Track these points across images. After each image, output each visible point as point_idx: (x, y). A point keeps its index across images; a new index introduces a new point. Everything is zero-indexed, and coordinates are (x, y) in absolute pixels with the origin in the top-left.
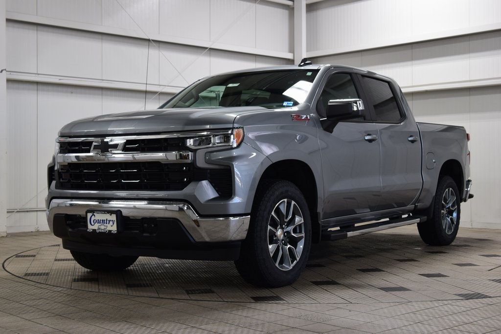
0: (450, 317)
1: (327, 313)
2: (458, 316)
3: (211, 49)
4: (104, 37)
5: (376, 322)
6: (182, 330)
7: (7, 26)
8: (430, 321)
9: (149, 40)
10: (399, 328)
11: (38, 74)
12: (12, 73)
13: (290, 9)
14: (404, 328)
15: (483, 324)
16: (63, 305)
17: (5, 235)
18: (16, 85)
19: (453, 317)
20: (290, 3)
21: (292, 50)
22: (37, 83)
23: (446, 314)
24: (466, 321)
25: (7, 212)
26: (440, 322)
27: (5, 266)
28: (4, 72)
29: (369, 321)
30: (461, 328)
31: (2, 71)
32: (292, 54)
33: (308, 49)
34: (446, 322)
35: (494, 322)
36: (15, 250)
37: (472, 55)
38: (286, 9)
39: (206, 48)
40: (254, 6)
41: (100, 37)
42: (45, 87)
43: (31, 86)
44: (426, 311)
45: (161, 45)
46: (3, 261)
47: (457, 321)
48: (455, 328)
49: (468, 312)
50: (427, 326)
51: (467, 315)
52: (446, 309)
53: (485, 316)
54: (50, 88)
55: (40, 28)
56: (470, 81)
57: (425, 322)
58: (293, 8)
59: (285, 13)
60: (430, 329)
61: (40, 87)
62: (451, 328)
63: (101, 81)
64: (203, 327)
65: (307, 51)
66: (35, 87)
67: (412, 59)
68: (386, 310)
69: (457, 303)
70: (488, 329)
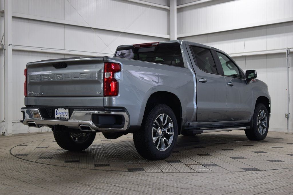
0: (256, 180)
1: (188, 178)
2: (260, 180)
3: (124, 33)
4: (66, 26)
5: (215, 183)
6: (108, 187)
7: (12, 20)
8: (245, 183)
9: (90, 28)
10: (228, 186)
11: (29, 47)
12: (15, 46)
13: (168, 11)
14: (230, 186)
15: (274, 184)
16: (43, 174)
17: (11, 135)
18: (17, 53)
19: (257, 180)
20: (168, 8)
21: (169, 34)
22: (29, 52)
23: (253, 178)
24: (264, 182)
25: (12, 122)
26: (250, 183)
27: (11, 152)
28: (11, 45)
29: (211, 182)
30: (262, 186)
31: (9, 45)
32: (169, 36)
33: (178, 33)
34: (253, 183)
35: (280, 182)
36: (17, 143)
37: (268, 36)
38: (166, 11)
39: (122, 32)
40: (148, 9)
41: (63, 26)
42: (33, 54)
43: (26, 53)
44: (243, 177)
45: (97, 31)
46: (10, 150)
47: (259, 182)
48: (259, 186)
49: (266, 177)
50: (243, 185)
51: (265, 179)
52: (254, 176)
53: (274, 180)
54: (36, 54)
55: (30, 21)
56: (267, 51)
57: (242, 183)
58: (170, 10)
59: (165, 13)
60: (244, 187)
61: (30, 54)
62: (256, 186)
63: (64, 50)
64: (120, 186)
65: (177, 34)
66: (28, 53)
67: (235, 38)
68: (220, 176)
69: (260, 172)
70: (276, 186)
